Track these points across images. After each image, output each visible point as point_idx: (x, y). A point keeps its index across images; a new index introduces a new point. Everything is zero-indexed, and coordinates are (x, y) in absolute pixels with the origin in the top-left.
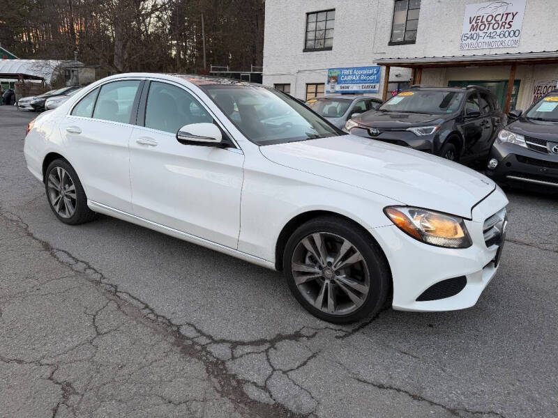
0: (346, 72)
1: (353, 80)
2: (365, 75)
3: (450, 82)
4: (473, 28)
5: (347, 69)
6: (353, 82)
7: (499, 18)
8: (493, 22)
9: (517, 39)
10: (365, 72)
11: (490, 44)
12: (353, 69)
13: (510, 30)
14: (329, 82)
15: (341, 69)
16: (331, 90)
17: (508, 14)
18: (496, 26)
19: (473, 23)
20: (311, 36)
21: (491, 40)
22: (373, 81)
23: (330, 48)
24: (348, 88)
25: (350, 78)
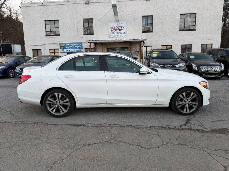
0: (68, 45)
1: (72, 48)
2: (76, 46)
3: (108, 48)
4: (112, 31)
5: (68, 43)
6: (71, 48)
7: (119, 28)
8: (118, 29)
9: (126, 34)
10: (76, 44)
11: (118, 36)
12: (71, 43)
13: (123, 32)
14: (61, 48)
15: (65, 43)
16: (62, 52)
17: (122, 27)
18: (119, 30)
19: (112, 29)
20: (48, 30)
21: (118, 35)
22: (80, 48)
23: (59, 35)
24: (70, 50)
25: (70, 47)
